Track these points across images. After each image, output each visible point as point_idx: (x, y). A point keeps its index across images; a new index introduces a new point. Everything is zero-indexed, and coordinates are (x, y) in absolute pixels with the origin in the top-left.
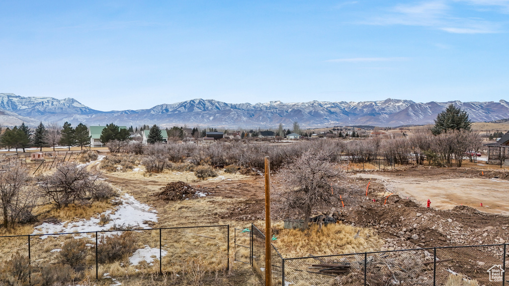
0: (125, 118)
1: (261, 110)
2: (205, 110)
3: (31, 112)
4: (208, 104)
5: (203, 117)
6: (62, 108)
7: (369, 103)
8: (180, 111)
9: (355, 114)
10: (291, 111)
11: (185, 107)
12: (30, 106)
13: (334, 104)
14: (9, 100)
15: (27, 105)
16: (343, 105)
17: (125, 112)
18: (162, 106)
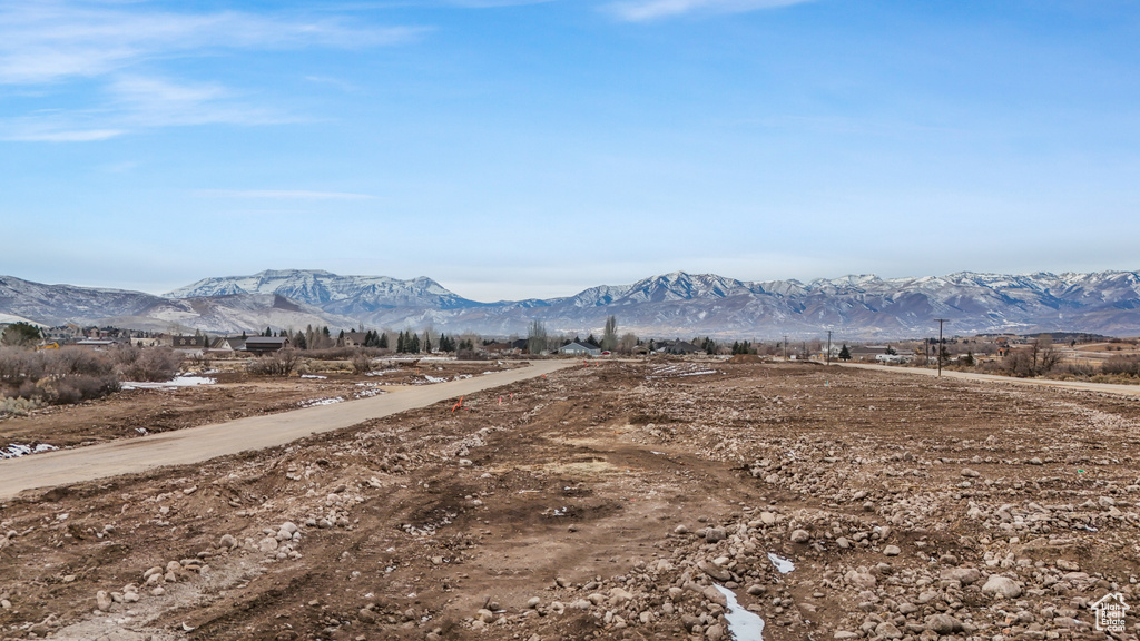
0: (523, 316)
1: (823, 296)
2: (689, 298)
3: (351, 306)
4: (696, 283)
5: (684, 312)
6: (407, 298)
7: (1117, 276)
8: (634, 301)
9: (1077, 305)
10: (901, 298)
11: (646, 291)
12: (352, 294)
13: (1017, 279)
14: (317, 283)
15: (347, 293)
16: (1044, 281)
17: (525, 303)
18: (598, 290)
